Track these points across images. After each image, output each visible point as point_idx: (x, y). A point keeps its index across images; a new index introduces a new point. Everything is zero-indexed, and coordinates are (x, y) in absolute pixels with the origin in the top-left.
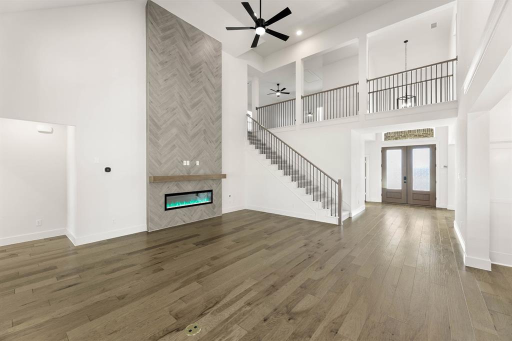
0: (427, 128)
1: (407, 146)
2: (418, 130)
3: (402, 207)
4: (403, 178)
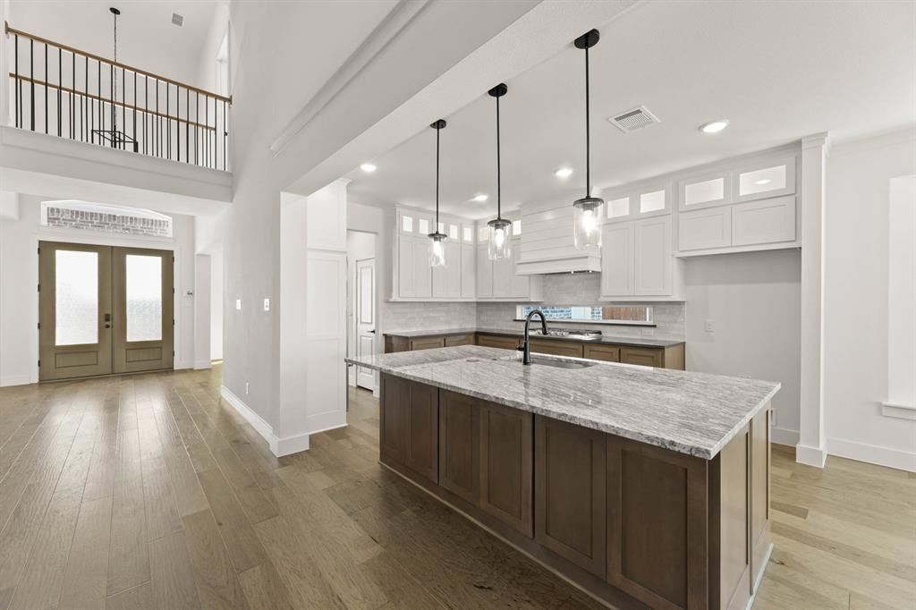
0: (150, 218)
1: (112, 247)
2: (131, 218)
3: (103, 383)
4: (103, 318)
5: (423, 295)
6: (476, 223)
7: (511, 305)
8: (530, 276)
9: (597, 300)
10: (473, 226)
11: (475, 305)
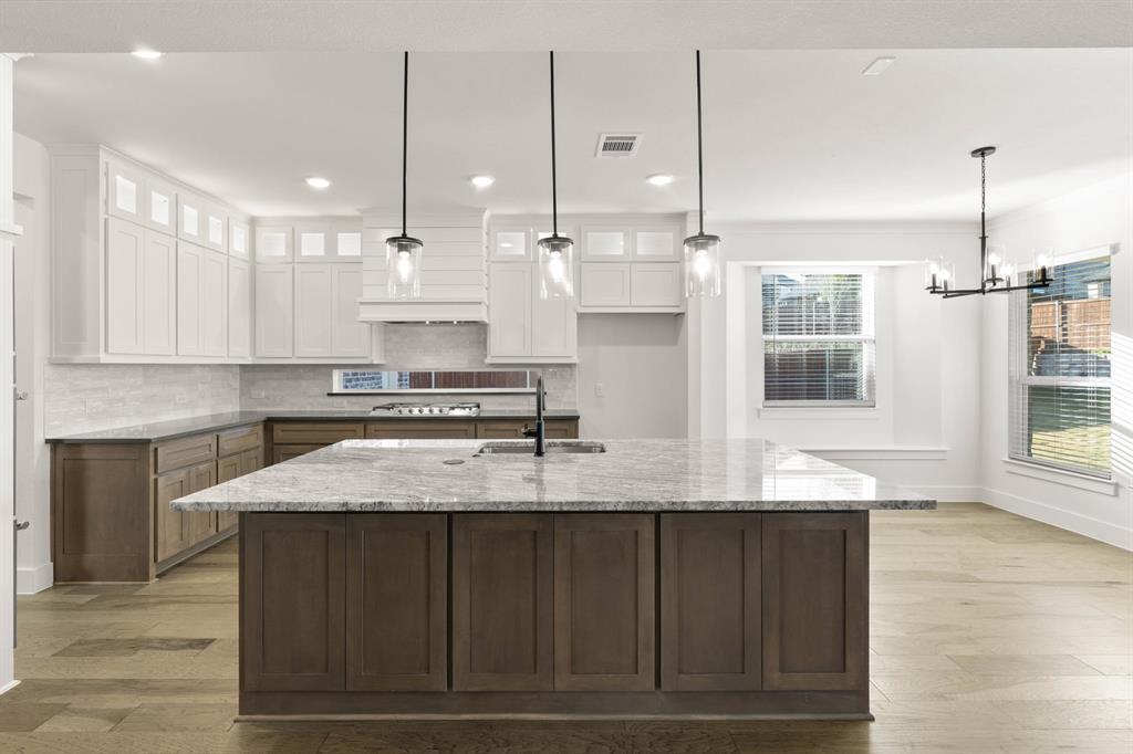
5: (158, 350)
6: (253, 222)
7: (322, 370)
8: (371, 324)
9: (483, 362)
10: (247, 227)
11: (238, 370)
